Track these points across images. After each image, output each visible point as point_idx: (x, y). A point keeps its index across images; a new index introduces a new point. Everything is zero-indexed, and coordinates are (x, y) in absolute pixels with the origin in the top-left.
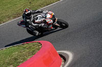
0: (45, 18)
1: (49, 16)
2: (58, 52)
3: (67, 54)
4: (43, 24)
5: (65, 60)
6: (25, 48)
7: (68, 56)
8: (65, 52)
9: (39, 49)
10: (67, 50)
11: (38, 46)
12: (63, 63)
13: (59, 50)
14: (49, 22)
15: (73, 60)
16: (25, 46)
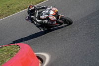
0: (49, 14)
1: (52, 13)
2: (35, 54)
3: (44, 56)
4: (46, 21)
5: (42, 61)
6: (3, 50)
7: (45, 58)
8: (42, 54)
9: (17, 52)
10: (44, 52)
11: (17, 48)
12: (40, 65)
13: (37, 52)
14: (52, 19)
15: (50, 62)
16: (3, 49)
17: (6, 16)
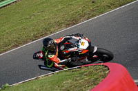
2: (135, 81)
9: (104, 77)
17: (89, 18)
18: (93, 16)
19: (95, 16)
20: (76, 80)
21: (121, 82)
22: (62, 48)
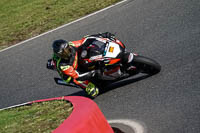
11: (66, 108)
16: (34, 108)
18: (48, 29)
19: (51, 28)
20: (24, 123)
21: (89, 123)
22: (84, 54)
